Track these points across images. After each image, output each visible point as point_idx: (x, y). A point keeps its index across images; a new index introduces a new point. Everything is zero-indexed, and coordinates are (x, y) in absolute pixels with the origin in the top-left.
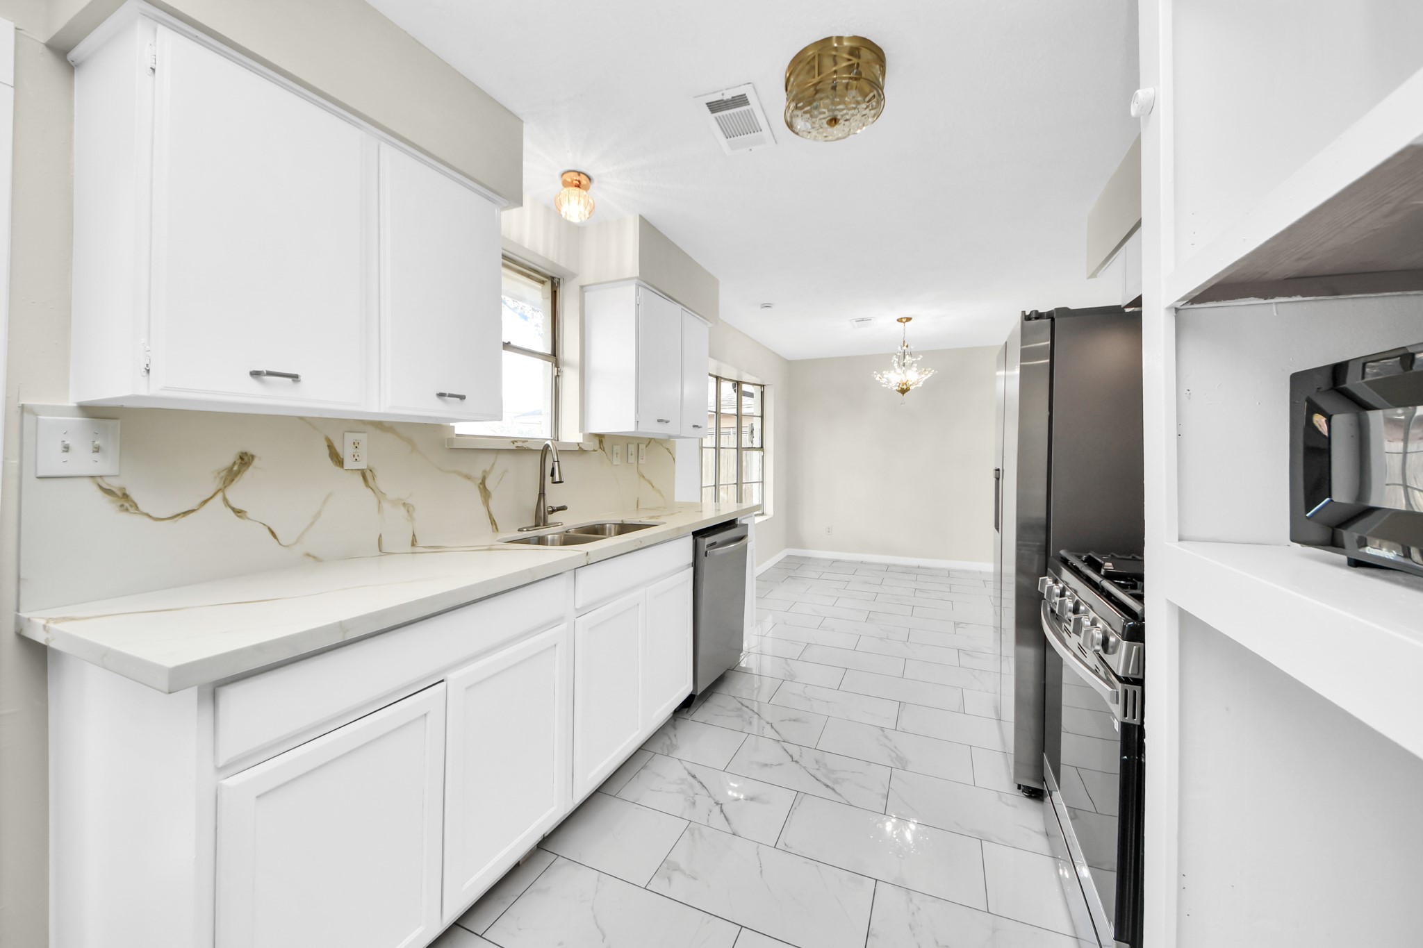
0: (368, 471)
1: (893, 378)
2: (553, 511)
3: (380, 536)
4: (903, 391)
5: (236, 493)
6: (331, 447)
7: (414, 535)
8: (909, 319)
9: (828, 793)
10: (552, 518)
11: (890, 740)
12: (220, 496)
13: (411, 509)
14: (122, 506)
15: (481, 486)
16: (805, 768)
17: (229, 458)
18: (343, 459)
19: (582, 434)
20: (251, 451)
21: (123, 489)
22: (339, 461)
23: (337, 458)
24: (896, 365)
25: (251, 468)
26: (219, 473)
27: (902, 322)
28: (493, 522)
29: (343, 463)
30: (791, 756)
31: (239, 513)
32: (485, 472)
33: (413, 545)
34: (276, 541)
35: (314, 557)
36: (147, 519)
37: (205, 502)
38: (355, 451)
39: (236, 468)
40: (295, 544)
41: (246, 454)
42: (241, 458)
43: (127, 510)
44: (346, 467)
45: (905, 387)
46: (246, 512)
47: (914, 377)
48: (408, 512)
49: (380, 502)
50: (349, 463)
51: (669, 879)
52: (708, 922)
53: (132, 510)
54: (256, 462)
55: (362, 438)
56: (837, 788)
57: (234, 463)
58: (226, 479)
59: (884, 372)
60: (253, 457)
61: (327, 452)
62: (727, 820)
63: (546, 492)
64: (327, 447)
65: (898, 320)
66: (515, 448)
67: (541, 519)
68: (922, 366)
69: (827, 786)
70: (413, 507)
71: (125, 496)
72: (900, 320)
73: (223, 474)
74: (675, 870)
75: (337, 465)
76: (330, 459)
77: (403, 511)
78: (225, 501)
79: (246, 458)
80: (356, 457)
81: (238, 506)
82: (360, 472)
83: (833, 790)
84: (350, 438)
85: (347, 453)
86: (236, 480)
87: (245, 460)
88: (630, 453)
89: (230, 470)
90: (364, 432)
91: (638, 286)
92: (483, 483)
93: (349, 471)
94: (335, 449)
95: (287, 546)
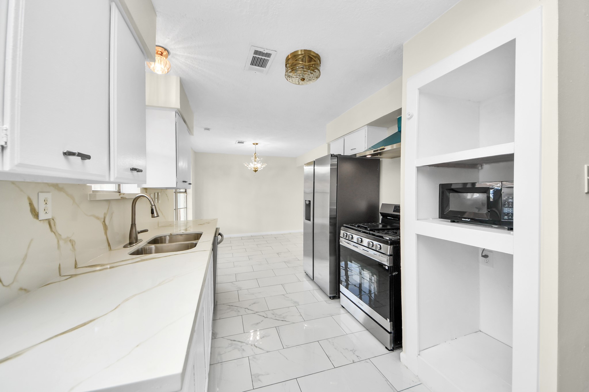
0: (52, 220)
1: (252, 166)
2: (139, 233)
3: (60, 265)
4: (256, 171)
6: (31, 204)
7: (76, 261)
8: (257, 144)
9: (284, 323)
10: (140, 236)
11: (288, 298)
13: (74, 243)
15: (104, 223)
16: (271, 318)
18: (38, 212)
19: (140, 188)
22: (36, 215)
23: (35, 212)
24: (253, 161)
27: (254, 145)
28: (109, 245)
29: (38, 216)
30: (263, 316)
32: (105, 214)
33: (76, 267)
35: (25, 290)
38: (45, 206)
40: (13, 283)
44: (40, 218)
45: (256, 170)
47: (259, 166)
48: (72, 245)
49: (58, 241)
50: (42, 216)
51: (259, 380)
52: (285, 384)
55: (49, 196)
56: (285, 319)
59: (250, 163)
61: (28, 208)
62: (261, 349)
63: (136, 223)
64: (29, 205)
65: (253, 144)
66: (120, 198)
67: (133, 240)
68: (263, 162)
69: (283, 321)
70: (75, 241)
72: (254, 144)
74: (258, 376)
75: (35, 218)
76: (30, 214)
77: (70, 245)
80: (46, 211)
82: (47, 221)
83: (285, 321)
84: (42, 196)
85: (41, 208)
88: (156, 197)
90: (50, 192)
91: (176, 113)
92: (104, 221)
93: (42, 222)
94: (34, 206)
95: (8, 286)
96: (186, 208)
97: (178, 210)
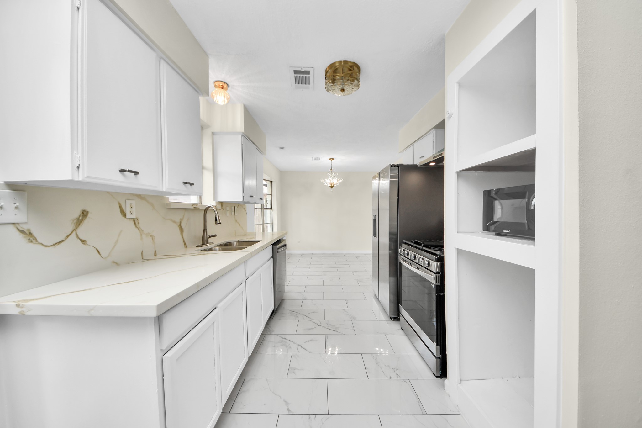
0: (136, 219)
1: (328, 182)
2: (210, 237)
3: (142, 251)
4: (332, 187)
5: (82, 231)
6: (120, 207)
7: (155, 251)
8: (333, 159)
9: (336, 333)
10: (210, 240)
11: (347, 312)
12: (74, 233)
13: (153, 238)
14: (29, 239)
15: (180, 226)
16: (324, 327)
17: (77, 213)
18: (126, 213)
19: (215, 202)
20: (88, 209)
21: (29, 230)
22: (124, 215)
23: (123, 213)
24: (329, 176)
25: (87, 218)
26: (73, 221)
27: (331, 160)
28: (185, 243)
29: (126, 216)
30: (318, 324)
31: (83, 241)
32: (181, 219)
33: (155, 255)
34: (100, 255)
35: (116, 263)
36: (41, 246)
37: (68, 236)
38: (130, 209)
39: (80, 218)
40: (108, 257)
41: (85, 211)
42: (83, 213)
43: (32, 242)
44: (127, 217)
45: (332, 185)
46: (86, 241)
47: (335, 181)
48: (152, 239)
49: (141, 235)
50: (128, 216)
51: (294, 372)
53: (34, 241)
54: (89, 215)
55: (133, 202)
56: (337, 330)
57: (80, 216)
58: (76, 224)
59: (326, 179)
60: (88, 212)
61: (119, 210)
62: (305, 349)
63: (207, 228)
64: (119, 207)
65: (329, 159)
66: (193, 208)
67: (205, 241)
68: (339, 178)
69: (334, 331)
70: (154, 237)
71: (31, 234)
72: (330, 159)
73: (75, 221)
74: (294, 369)
75: (123, 216)
76: (120, 213)
77: (150, 239)
78: (77, 235)
79: (85, 213)
80: (131, 212)
81: (83, 238)
82: (133, 220)
84: (129, 202)
85: (127, 210)
86: (81, 224)
87: (84, 214)
88: (232, 210)
89: (78, 219)
90: (134, 200)
91: (242, 136)
92: (180, 225)
93: (129, 220)
94: (122, 208)
95: (105, 258)
96: (272, 223)
97: (265, 224)
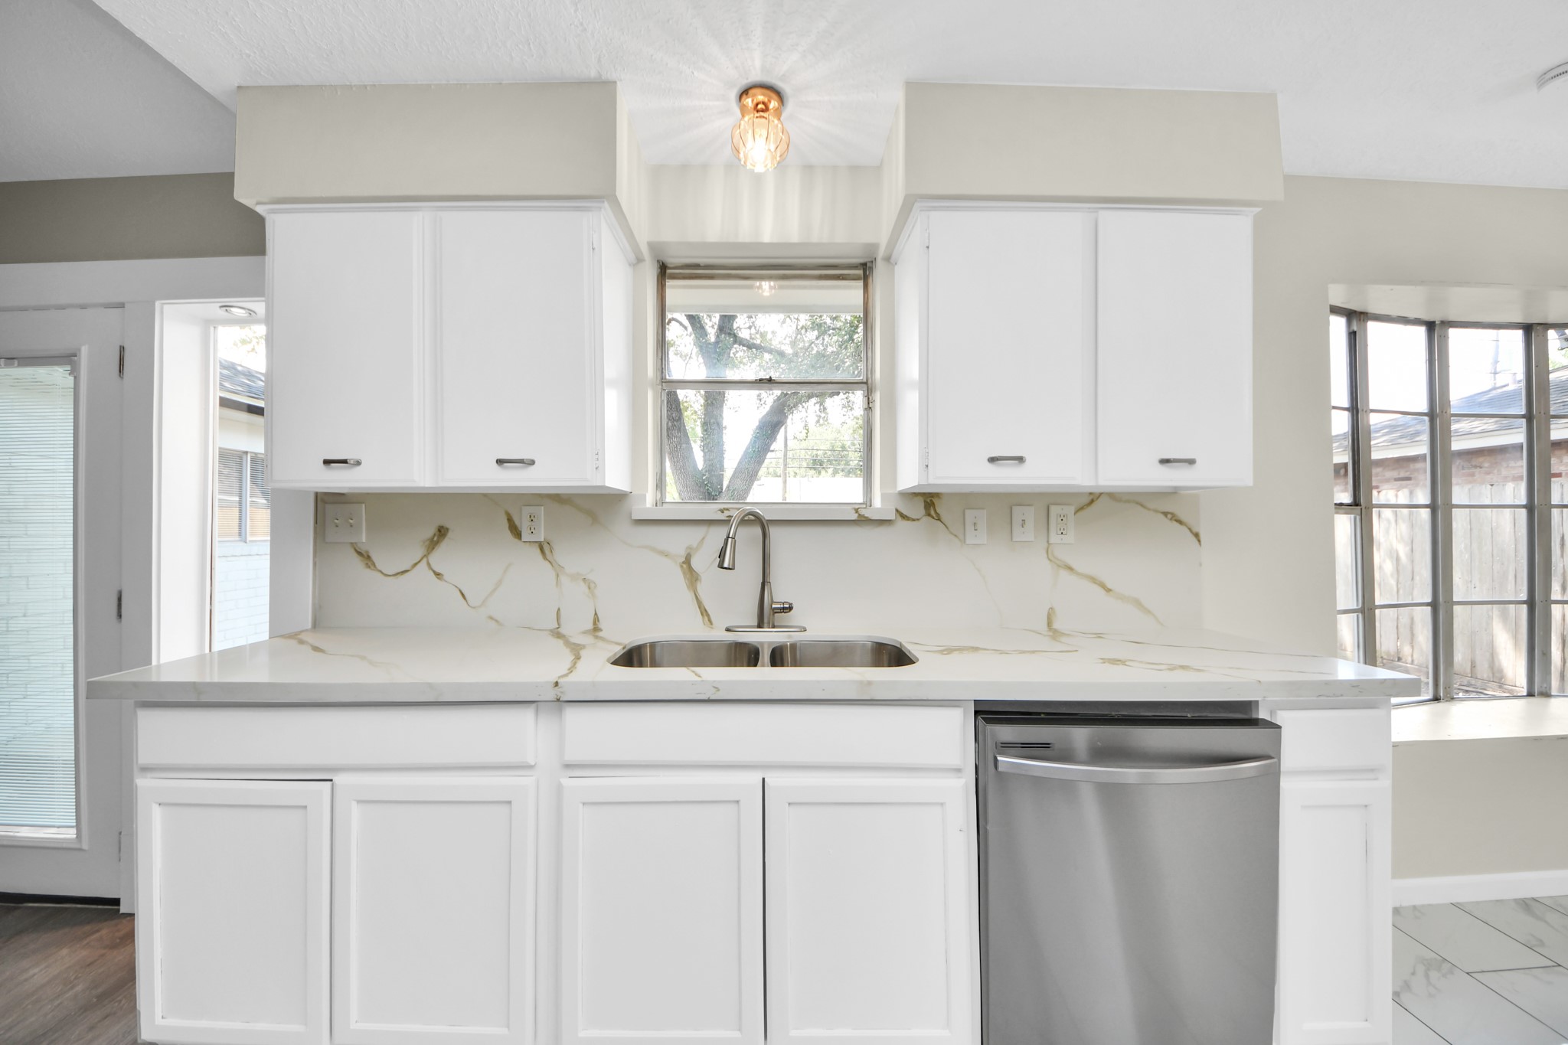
0: (545, 544)
3: (559, 609)
5: (438, 559)
6: (510, 520)
7: (596, 614)
12: (425, 560)
13: (592, 586)
14: (367, 564)
15: (686, 566)
17: (430, 531)
18: (521, 532)
20: (447, 525)
21: (367, 552)
22: (517, 534)
23: (516, 530)
25: (446, 539)
26: (424, 542)
29: (521, 536)
31: (438, 575)
32: (690, 549)
33: (594, 624)
34: (467, 603)
35: (498, 622)
36: (380, 574)
37: (416, 564)
38: (530, 523)
39: (435, 539)
40: (480, 605)
41: (442, 527)
42: (439, 531)
43: (369, 567)
44: (524, 539)
46: (443, 575)
48: (589, 588)
49: (558, 576)
50: (526, 536)
53: (372, 567)
54: (450, 535)
55: (539, 512)
57: (435, 535)
58: (429, 547)
60: (447, 529)
61: (506, 525)
64: (506, 518)
70: (595, 583)
71: (369, 557)
73: (427, 543)
75: (516, 537)
76: (509, 532)
77: (583, 587)
78: (429, 564)
79: (442, 531)
80: (532, 530)
81: (438, 570)
82: (537, 545)
84: (528, 511)
85: (524, 526)
86: (436, 548)
87: (442, 532)
89: (431, 540)
90: (540, 505)
92: (687, 561)
93: (528, 544)
94: (514, 523)
95: (474, 608)
